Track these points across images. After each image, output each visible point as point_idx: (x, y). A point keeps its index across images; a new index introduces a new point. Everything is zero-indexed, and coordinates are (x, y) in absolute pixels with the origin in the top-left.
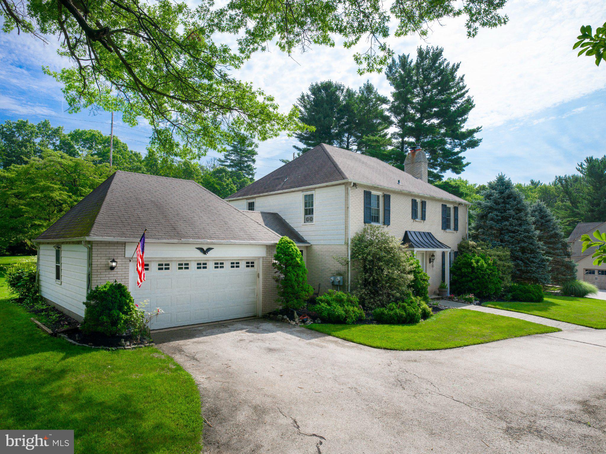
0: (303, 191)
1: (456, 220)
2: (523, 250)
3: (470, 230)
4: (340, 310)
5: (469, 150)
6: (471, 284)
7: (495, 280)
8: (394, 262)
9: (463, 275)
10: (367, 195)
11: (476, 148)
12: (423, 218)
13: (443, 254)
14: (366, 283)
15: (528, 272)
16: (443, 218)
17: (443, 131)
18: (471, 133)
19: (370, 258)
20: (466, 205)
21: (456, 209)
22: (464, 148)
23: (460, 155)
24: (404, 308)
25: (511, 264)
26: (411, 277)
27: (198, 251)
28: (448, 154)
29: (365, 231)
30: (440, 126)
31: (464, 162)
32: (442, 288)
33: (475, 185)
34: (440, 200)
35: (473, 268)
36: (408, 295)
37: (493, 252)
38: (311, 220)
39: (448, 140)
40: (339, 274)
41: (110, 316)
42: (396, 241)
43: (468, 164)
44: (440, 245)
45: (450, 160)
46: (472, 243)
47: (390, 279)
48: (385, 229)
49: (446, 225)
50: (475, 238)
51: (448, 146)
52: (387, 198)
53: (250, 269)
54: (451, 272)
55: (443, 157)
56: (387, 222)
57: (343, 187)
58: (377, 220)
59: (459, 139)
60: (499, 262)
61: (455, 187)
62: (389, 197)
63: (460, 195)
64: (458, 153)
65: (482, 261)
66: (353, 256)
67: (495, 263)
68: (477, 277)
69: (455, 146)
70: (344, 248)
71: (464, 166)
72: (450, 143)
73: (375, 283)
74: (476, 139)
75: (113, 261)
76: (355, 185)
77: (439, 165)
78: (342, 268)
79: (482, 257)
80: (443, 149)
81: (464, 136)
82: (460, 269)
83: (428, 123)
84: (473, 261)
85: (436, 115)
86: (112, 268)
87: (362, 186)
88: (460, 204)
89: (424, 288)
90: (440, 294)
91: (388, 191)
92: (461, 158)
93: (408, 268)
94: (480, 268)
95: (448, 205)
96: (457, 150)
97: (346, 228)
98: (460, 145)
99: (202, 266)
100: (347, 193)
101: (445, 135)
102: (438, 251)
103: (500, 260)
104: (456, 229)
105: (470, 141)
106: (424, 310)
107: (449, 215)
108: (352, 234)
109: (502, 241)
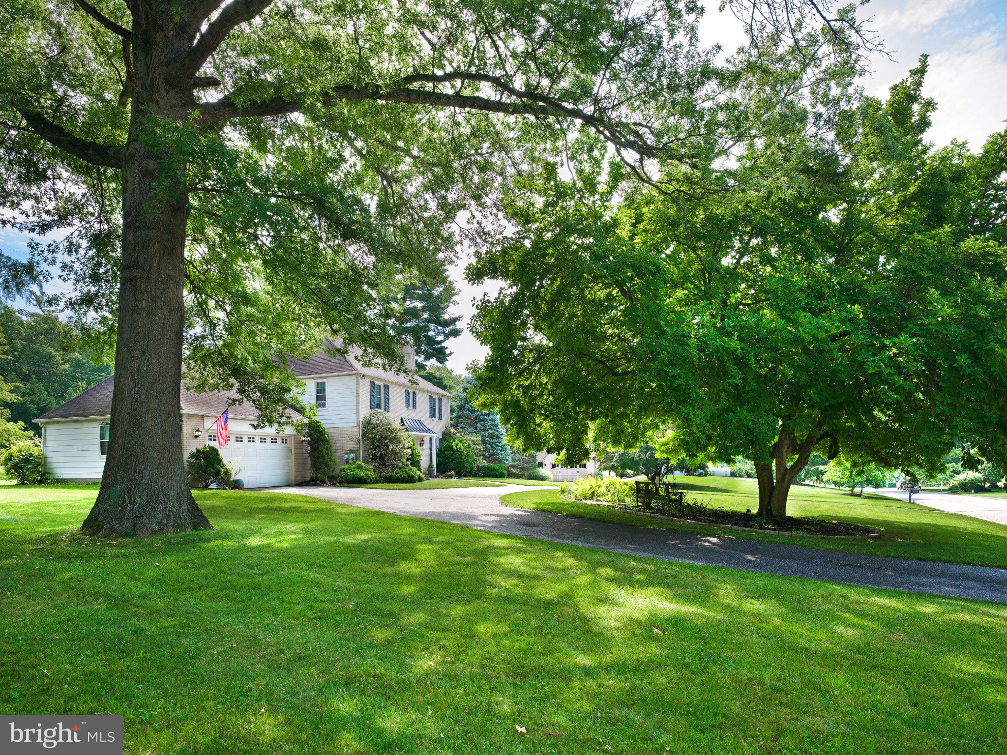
0: (314, 378)
1: (440, 410)
2: (491, 436)
3: (451, 419)
4: (361, 474)
5: (451, 339)
6: (452, 464)
7: (470, 460)
8: (396, 440)
9: (446, 457)
10: (372, 384)
11: (458, 337)
12: (414, 407)
13: (431, 439)
14: (374, 457)
15: (494, 454)
16: (430, 407)
17: (426, 315)
18: (453, 321)
19: (378, 437)
20: (448, 397)
21: (440, 400)
22: (447, 336)
23: (443, 344)
24: (406, 472)
25: (482, 447)
26: (409, 451)
27: (251, 427)
28: (431, 341)
29: (371, 415)
30: (423, 309)
31: (447, 351)
32: (431, 467)
33: (460, 375)
34: (428, 392)
35: (454, 450)
36: (407, 465)
37: (468, 437)
38: (324, 405)
39: (432, 326)
40: (352, 452)
41: (214, 468)
42: (396, 425)
43: (451, 354)
44: (428, 430)
45: (434, 349)
46: (453, 430)
47: (395, 453)
48: (387, 414)
49: (432, 415)
50: (455, 426)
51: (431, 333)
52: (387, 387)
53: (284, 445)
54: (437, 455)
55: (427, 345)
56: (387, 409)
57: (354, 377)
58: (379, 406)
59: (443, 327)
60: (473, 446)
61: (439, 379)
62: (388, 387)
63: (444, 387)
64: (441, 342)
65: (460, 445)
66: (364, 435)
67: (469, 446)
68: (457, 458)
69: (438, 334)
70: (356, 429)
71: (448, 355)
72: (434, 331)
73: (382, 457)
74: (457, 328)
75: (198, 431)
76: (364, 376)
77: (423, 353)
78: (355, 447)
79: (461, 442)
80: (427, 337)
81: (446, 323)
82: (444, 452)
83: (411, 306)
84: (454, 444)
85: (420, 298)
86: (197, 437)
87: (369, 377)
88: (443, 396)
89: (418, 462)
90: (429, 473)
91: (388, 381)
92: (444, 348)
93: (407, 445)
94: (459, 450)
95: (434, 397)
96: (440, 338)
97: (358, 413)
98: (443, 332)
99: (251, 440)
100: (358, 383)
101: (428, 321)
102: (427, 436)
103: (474, 444)
104: (440, 418)
105: (453, 330)
106: (419, 476)
107: (434, 406)
108: (361, 419)
109: (476, 429)
